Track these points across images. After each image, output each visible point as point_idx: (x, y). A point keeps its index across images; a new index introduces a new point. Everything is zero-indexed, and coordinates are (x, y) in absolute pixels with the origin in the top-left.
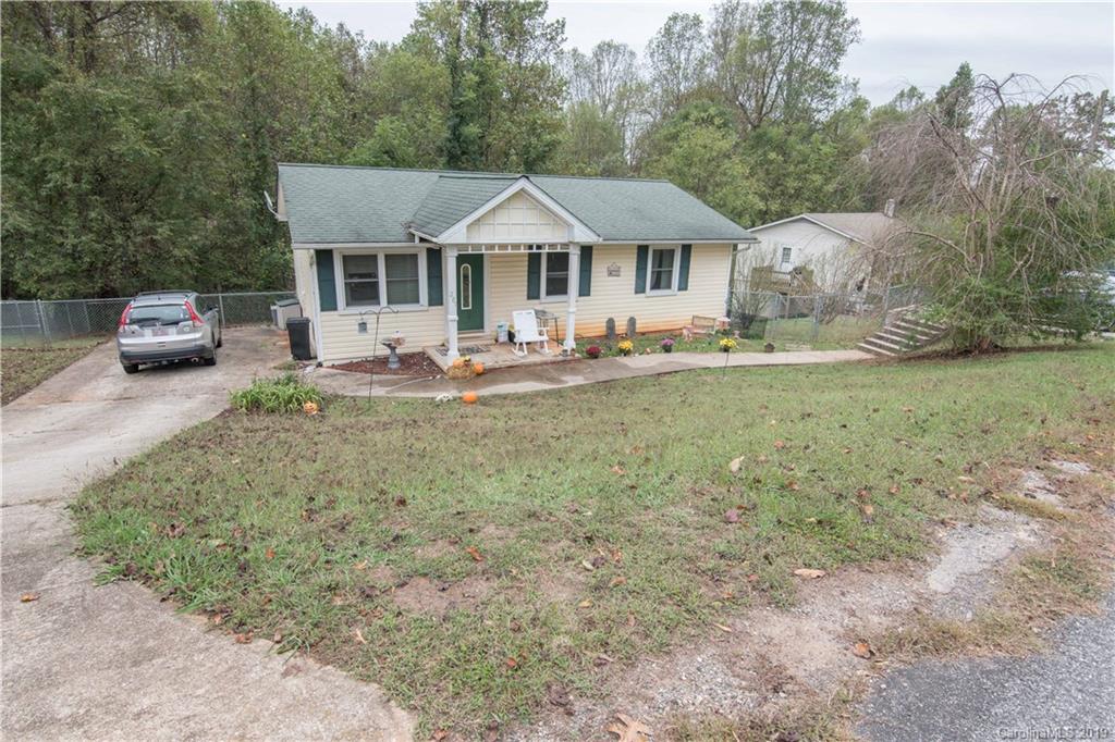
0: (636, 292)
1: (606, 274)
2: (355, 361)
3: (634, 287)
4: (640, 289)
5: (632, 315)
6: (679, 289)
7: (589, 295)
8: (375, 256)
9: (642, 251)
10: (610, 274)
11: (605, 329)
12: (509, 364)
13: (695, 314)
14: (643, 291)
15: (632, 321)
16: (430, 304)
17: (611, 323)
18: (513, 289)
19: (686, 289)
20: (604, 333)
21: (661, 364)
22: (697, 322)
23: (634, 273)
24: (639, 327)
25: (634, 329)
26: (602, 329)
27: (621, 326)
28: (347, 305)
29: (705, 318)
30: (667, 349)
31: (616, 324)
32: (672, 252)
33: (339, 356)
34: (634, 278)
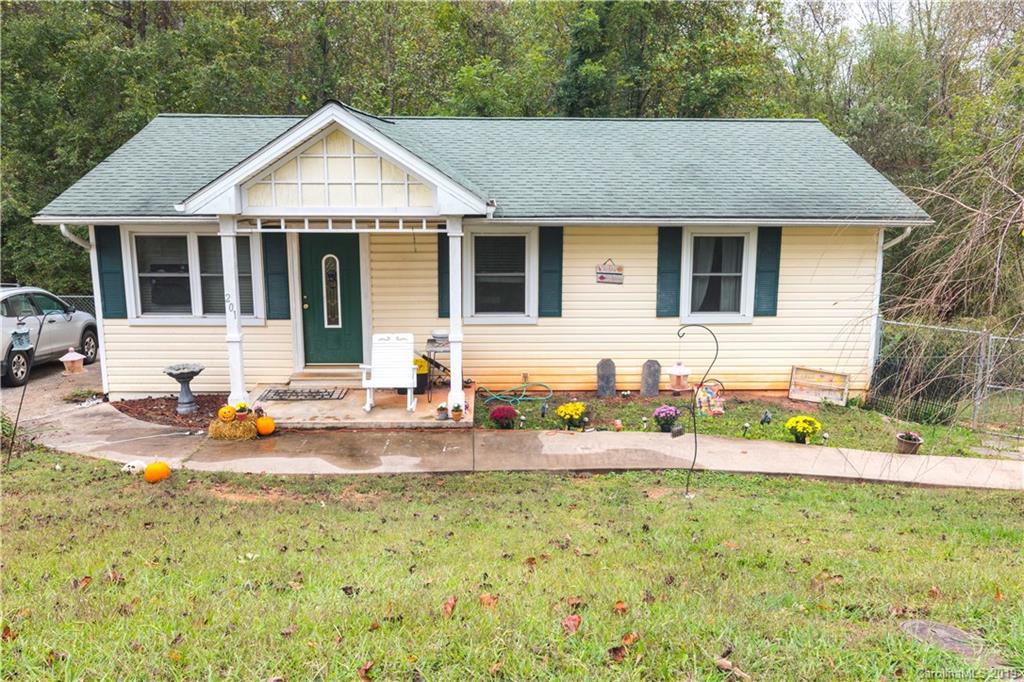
0: (660, 315)
1: (594, 279)
2: (154, 396)
3: (654, 304)
4: (668, 307)
5: (652, 356)
6: (757, 314)
7: (558, 314)
8: (184, 239)
9: (669, 239)
10: (602, 279)
11: (595, 378)
12: (331, 422)
13: (798, 363)
14: (674, 312)
15: (652, 369)
16: (269, 317)
17: (606, 369)
18: (412, 298)
19: (773, 313)
20: (594, 386)
21: (609, 454)
22: (799, 378)
23: (655, 280)
24: (666, 381)
25: (656, 381)
26: (588, 378)
27: (629, 375)
28: (144, 311)
29: (823, 373)
30: (666, 425)
31: (618, 370)
32: (738, 243)
33: (128, 388)
34: (654, 288)
